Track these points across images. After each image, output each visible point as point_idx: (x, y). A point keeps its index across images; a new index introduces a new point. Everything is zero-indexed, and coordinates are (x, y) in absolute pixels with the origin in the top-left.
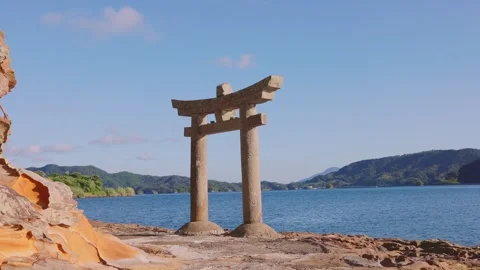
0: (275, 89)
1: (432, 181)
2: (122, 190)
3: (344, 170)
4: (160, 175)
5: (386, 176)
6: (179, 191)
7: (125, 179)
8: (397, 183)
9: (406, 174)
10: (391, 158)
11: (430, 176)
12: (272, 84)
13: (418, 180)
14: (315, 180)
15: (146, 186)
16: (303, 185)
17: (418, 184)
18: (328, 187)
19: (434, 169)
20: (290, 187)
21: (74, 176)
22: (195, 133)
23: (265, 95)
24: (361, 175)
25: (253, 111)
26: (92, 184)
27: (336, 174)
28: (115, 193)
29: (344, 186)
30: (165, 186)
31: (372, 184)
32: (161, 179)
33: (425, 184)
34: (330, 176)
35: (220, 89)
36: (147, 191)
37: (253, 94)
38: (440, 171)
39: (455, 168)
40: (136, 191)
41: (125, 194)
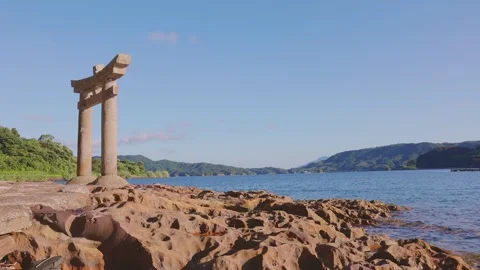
0: (125, 66)
1: (398, 167)
2: (160, 173)
3: (331, 159)
4: (192, 162)
5: (364, 164)
7: (165, 165)
8: (371, 169)
9: (379, 162)
10: (366, 150)
11: (396, 163)
13: (387, 166)
14: (310, 166)
15: (181, 170)
16: (300, 170)
17: (387, 169)
18: (318, 171)
19: (399, 158)
20: (291, 171)
23: (116, 70)
24: (344, 162)
27: (325, 162)
28: (154, 175)
29: (332, 171)
30: (196, 171)
31: (353, 169)
32: (193, 165)
33: (393, 169)
34: (321, 164)
35: (94, 69)
36: (182, 175)
38: (404, 159)
39: (415, 157)
40: (172, 175)
41: (161, 176)
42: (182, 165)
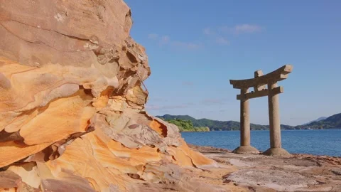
0: (288, 73)
2: (203, 128)
3: (330, 119)
6: (233, 129)
7: (204, 122)
12: (286, 70)
14: (313, 124)
15: (216, 126)
16: (305, 127)
18: (320, 128)
20: (297, 128)
21: (178, 121)
22: (243, 98)
23: (282, 76)
25: (276, 85)
26: (188, 125)
27: (325, 120)
28: (199, 130)
29: (330, 128)
30: (226, 126)
34: (321, 122)
35: (256, 73)
36: (216, 129)
37: (275, 76)
40: (211, 129)
41: (205, 131)
42: (216, 122)
